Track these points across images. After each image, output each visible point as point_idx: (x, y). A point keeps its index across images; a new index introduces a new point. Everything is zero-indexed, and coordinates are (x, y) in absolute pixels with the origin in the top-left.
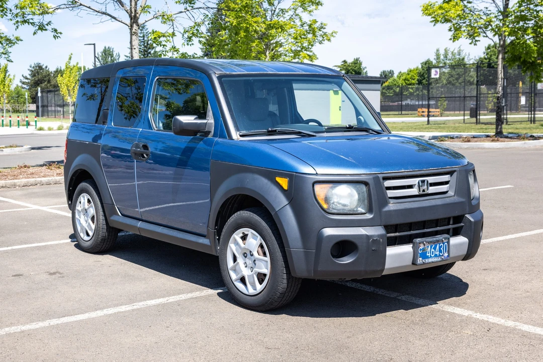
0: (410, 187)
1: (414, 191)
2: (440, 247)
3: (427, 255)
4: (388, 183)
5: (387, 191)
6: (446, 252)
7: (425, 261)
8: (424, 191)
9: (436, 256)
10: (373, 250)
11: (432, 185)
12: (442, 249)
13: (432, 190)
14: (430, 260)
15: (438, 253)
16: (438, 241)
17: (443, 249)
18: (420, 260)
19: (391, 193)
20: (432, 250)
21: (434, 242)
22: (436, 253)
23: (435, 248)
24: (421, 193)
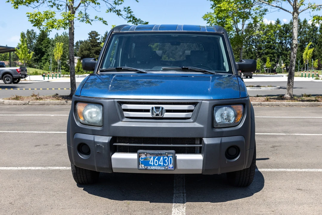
0: (148, 111)
1: (149, 115)
2: (164, 160)
3: (150, 163)
4: (124, 106)
5: (124, 112)
6: (171, 164)
7: (150, 167)
8: (157, 115)
9: (159, 165)
10: (98, 153)
11: (168, 111)
12: (166, 161)
13: (167, 115)
14: (153, 168)
15: (162, 163)
16: (161, 154)
17: (168, 161)
18: (142, 166)
19: (126, 114)
20: (155, 160)
21: (157, 155)
22: (160, 163)
23: (158, 159)
24: (154, 116)
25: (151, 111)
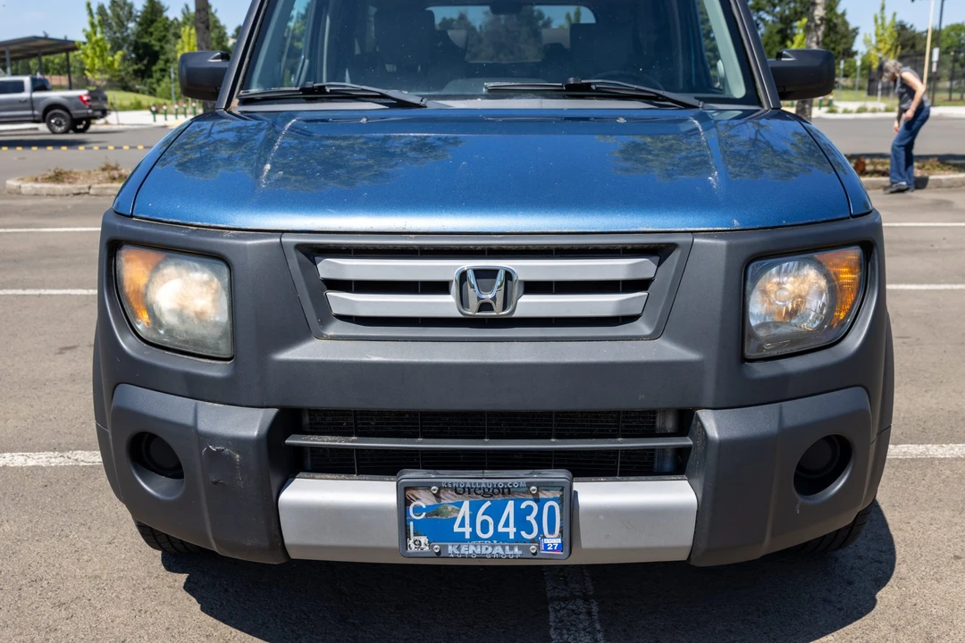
0: (440, 287)
1: (446, 304)
2: (521, 516)
3: (456, 529)
4: (330, 268)
5: (331, 294)
6: (551, 531)
7: (459, 548)
8: (485, 306)
9: (500, 538)
10: (216, 483)
11: (532, 287)
12: (531, 518)
13: (529, 305)
14: (470, 549)
15: (512, 530)
16: (507, 492)
17: (539, 519)
18: (420, 545)
19: (341, 301)
20: (480, 518)
21: (488, 493)
22: (501, 529)
23: (496, 513)
24: (472, 311)
25: (454, 288)
